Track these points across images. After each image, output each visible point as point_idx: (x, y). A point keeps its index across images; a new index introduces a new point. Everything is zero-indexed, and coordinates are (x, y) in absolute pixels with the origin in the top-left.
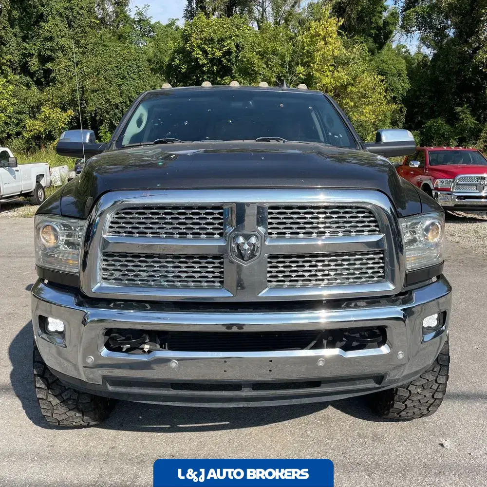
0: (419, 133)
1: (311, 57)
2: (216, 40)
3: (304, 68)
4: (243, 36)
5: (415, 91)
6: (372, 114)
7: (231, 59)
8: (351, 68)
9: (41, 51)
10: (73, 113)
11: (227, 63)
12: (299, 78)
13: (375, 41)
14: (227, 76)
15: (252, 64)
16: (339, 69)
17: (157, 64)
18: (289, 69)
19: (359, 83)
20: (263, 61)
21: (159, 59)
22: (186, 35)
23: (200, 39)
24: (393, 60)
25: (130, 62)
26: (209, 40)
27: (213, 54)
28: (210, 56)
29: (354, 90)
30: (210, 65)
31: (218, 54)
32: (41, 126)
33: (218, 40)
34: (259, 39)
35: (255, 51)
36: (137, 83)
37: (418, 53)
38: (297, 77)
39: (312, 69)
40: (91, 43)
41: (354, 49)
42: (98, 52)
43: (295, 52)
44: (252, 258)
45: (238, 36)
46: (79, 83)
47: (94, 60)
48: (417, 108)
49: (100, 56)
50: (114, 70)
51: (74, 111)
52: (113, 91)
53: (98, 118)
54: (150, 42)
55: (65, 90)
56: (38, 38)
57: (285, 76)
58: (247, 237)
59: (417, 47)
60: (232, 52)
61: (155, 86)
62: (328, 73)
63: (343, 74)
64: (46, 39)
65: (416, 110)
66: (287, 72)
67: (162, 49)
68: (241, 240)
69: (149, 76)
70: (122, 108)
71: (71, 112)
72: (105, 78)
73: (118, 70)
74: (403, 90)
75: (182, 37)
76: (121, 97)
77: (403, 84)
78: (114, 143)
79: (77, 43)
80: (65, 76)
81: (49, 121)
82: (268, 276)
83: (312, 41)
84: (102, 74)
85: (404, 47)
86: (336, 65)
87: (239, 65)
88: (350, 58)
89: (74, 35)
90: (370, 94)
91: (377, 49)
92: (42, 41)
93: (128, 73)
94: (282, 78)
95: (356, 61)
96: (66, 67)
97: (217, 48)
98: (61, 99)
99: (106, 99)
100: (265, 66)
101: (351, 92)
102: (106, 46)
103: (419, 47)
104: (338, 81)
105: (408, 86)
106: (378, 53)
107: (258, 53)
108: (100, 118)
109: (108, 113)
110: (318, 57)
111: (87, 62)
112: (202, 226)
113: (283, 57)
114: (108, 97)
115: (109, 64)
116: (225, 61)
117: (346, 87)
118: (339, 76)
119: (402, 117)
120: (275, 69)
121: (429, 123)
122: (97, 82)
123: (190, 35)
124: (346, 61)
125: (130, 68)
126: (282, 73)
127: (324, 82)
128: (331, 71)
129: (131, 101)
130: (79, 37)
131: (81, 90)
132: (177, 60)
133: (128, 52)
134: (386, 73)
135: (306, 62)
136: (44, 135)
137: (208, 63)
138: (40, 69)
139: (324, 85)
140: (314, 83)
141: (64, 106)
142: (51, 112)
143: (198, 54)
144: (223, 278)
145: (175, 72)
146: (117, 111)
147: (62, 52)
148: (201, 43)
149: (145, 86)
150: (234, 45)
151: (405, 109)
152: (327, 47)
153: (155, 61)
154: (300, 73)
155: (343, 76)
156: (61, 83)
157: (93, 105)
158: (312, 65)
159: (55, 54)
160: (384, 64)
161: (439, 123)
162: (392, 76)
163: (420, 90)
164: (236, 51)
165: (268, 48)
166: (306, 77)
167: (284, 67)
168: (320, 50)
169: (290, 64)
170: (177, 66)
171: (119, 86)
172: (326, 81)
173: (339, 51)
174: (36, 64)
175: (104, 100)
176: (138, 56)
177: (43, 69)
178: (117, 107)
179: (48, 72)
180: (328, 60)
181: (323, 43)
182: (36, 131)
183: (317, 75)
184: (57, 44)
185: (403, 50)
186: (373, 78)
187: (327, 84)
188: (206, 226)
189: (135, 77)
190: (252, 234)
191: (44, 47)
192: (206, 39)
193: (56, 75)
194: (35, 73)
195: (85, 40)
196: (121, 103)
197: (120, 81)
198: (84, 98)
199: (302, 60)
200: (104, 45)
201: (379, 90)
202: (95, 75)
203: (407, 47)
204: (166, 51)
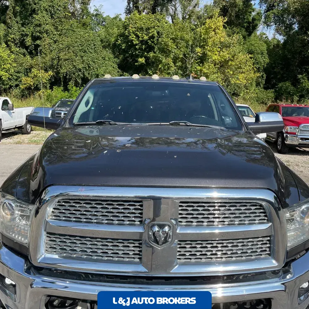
0: (274, 91)
1: (205, 42)
2: (144, 29)
3: (201, 49)
4: (162, 27)
5: (272, 64)
6: (244, 79)
7: (154, 41)
8: (231, 50)
9: (33, 33)
10: (52, 74)
11: (151, 44)
12: (198, 55)
13: (246, 31)
14: (151, 51)
15: (167, 46)
16: (224, 50)
17: (107, 43)
18: (191, 49)
19: (237, 59)
20: (175, 44)
21: (108, 40)
22: (126, 25)
23: (135, 28)
24: (258, 44)
25: (89, 42)
26: (140, 29)
27: (143, 38)
28: (141, 39)
29: (233, 63)
30: (140, 44)
31: (146, 38)
32: (31, 81)
33: (146, 29)
34: (172, 30)
35: (170, 38)
36: (93, 55)
37: (274, 39)
38: (197, 55)
39: (206, 50)
40: (65, 29)
41: (234, 38)
42: (69, 35)
43: (195, 38)
44: (165, 243)
45: (159, 27)
46: (57, 54)
47: (67, 40)
48: (273, 75)
49: (70, 38)
50: (79, 47)
51: (52, 72)
52: (78, 60)
53: (68, 77)
54: (102, 29)
55: (47, 58)
56: (31, 25)
57: (188, 54)
58: (161, 226)
59: (273, 35)
60: (154, 37)
61: (105, 57)
62: (217, 53)
63: (226, 53)
64: (37, 25)
65: (272, 76)
66: (190, 51)
67: (110, 33)
68: (156, 229)
69: (101, 51)
70: (83, 71)
71: (50, 73)
72: (73, 52)
73: (81, 47)
74: (264, 63)
75: (123, 26)
76: (83, 64)
77: (264, 60)
78: (68, 120)
79: (56, 28)
80: (48, 49)
81: (36, 78)
82: (178, 254)
83: (206, 32)
84: (71, 49)
85: (264, 34)
86: (222, 47)
87: (159, 46)
88: (231, 43)
89: (55, 23)
90: (243, 66)
91: (248, 36)
92: (34, 27)
93: (88, 48)
94: (187, 55)
95: (235, 45)
96: (49, 43)
97: (145, 34)
98: (45, 64)
99: (73, 65)
100: (176, 47)
101: (231, 65)
102: (75, 31)
103: (274, 35)
104: (223, 58)
105: (267, 61)
106: (248, 38)
107: (171, 39)
108: (69, 77)
109: (74, 74)
110: (210, 42)
111: (61, 41)
112: (126, 215)
113: (187, 42)
114: (74, 64)
115: (75, 43)
116: (150, 42)
117: (228, 61)
118: (224, 55)
119: (263, 80)
120: (182, 49)
121: (280, 85)
122: (68, 54)
123: (128, 25)
124: (228, 45)
125: (89, 45)
126: (187, 52)
127: (214, 58)
128: (218, 51)
129: (89, 67)
130: (57, 24)
131: (58, 59)
132: (119, 41)
133: (88, 35)
134: (254, 52)
135: (202, 45)
136: (33, 87)
137: (139, 43)
138: (32, 44)
139: (213, 60)
140: (207, 59)
141: (46, 68)
142: (38, 73)
143: (133, 37)
144: (141, 255)
145: (118, 48)
146: (80, 73)
147: (46, 34)
148: (135, 30)
149: (99, 57)
150: (156, 32)
151: (265, 75)
152: (216, 36)
153: (105, 41)
154: (199, 52)
155: (226, 54)
156: (45, 54)
157: (65, 69)
158: (206, 47)
159: (42, 35)
160: (252, 46)
161: (287, 85)
162: (257, 54)
163: (275, 63)
164: (157, 36)
165: (178, 36)
166: (202, 55)
167: (188, 48)
168: (212, 38)
169: (192, 46)
170: (120, 45)
171: (82, 57)
172: (215, 57)
173: (224, 39)
174: (30, 41)
175: (72, 66)
176: (95, 38)
177: (34, 44)
178: (80, 70)
179: (37, 46)
180: (217, 44)
181: (214, 33)
182: (28, 84)
183: (209, 53)
184: (44, 29)
185: (264, 36)
186: (245, 56)
187: (216, 59)
188: (129, 215)
189: (92, 51)
190: (165, 225)
191: (35, 31)
192: (138, 28)
193: (42, 48)
194: (29, 46)
195: (61, 26)
196: (83, 68)
197: (83, 54)
198: (59, 64)
199: (200, 44)
200: (73, 31)
201: (249, 64)
202: (66, 50)
203: (266, 34)
204: (112, 35)
